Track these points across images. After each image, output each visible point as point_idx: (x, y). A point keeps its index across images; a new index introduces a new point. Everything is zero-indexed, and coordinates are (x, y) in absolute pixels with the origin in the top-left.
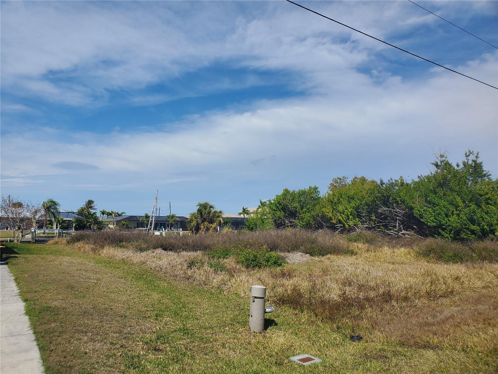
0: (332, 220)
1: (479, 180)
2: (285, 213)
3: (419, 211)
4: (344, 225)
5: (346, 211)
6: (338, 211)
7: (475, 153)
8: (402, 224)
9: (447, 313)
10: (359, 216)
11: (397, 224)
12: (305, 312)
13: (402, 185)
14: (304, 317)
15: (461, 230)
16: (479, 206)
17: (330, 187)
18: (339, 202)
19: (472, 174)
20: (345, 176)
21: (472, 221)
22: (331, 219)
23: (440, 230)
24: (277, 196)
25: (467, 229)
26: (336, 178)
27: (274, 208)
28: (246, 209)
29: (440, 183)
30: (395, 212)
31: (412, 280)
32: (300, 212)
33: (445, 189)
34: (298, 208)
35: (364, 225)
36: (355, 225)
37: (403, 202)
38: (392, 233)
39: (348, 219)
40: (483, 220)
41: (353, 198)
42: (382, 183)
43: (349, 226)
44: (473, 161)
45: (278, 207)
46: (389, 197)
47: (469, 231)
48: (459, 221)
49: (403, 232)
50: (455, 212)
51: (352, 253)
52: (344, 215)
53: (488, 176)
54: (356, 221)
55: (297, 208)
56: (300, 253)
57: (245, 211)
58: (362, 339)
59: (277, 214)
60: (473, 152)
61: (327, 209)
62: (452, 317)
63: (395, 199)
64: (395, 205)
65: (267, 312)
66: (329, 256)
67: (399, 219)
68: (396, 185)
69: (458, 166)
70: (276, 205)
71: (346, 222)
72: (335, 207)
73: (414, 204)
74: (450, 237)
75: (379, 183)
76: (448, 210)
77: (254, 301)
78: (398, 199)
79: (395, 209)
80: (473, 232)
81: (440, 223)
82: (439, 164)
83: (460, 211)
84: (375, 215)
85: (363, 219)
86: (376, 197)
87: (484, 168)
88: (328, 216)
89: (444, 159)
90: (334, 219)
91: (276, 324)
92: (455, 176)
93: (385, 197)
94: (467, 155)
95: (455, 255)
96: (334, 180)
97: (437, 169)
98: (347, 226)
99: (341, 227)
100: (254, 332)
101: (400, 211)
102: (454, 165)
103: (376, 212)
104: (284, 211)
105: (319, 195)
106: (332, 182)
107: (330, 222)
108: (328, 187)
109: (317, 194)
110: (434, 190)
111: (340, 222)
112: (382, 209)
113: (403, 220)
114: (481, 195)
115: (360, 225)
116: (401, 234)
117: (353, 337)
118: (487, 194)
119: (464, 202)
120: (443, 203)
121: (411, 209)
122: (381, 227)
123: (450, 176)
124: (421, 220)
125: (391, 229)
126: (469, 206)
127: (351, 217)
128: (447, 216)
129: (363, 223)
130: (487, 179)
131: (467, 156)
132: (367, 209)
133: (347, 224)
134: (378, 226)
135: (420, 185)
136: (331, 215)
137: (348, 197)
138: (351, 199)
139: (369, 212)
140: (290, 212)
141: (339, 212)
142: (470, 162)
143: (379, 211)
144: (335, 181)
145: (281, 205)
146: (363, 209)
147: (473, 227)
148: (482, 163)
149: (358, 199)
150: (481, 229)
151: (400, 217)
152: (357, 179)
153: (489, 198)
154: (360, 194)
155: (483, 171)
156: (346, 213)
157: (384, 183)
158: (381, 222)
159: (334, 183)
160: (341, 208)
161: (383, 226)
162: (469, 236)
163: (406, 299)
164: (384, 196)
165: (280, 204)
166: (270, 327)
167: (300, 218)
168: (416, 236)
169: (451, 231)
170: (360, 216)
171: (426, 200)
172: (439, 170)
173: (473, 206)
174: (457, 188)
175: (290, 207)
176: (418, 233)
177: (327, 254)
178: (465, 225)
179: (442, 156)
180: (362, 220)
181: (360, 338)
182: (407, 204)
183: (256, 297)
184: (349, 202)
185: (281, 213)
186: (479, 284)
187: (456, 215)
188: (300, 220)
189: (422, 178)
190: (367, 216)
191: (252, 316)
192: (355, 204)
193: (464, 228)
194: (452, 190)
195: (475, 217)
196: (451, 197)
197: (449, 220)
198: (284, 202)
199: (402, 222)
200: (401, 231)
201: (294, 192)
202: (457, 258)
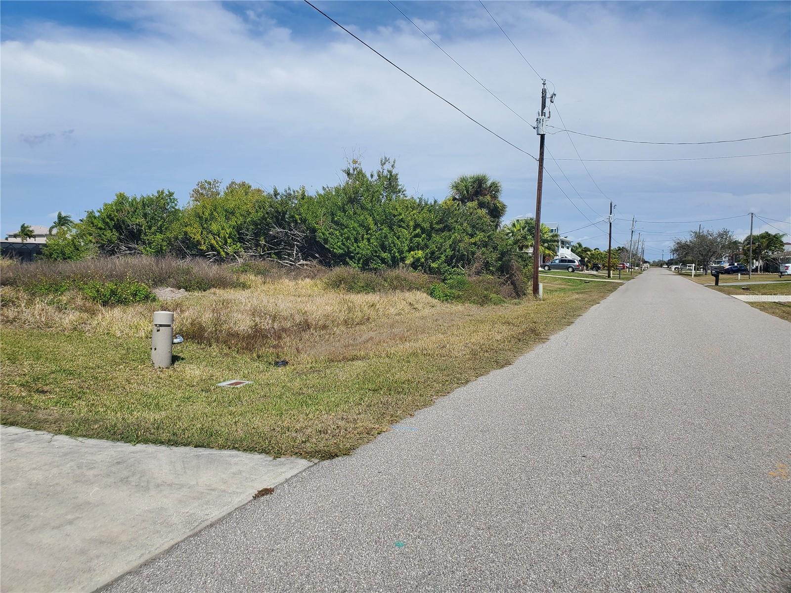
0: (201, 244)
1: (394, 197)
2: (121, 234)
3: (323, 234)
4: (219, 253)
5: (223, 231)
6: (211, 231)
7: (391, 161)
8: (301, 251)
9: (365, 337)
10: (241, 240)
11: (295, 252)
12: (214, 345)
13: (303, 198)
14: (215, 350)
15: (371, 258)
16: (391, 229)
17: (193, 194)
18: (212, 218)
19: (386, 188)
20: (216, 179)
21: (384, 248)
22: (199, 243)
23: (348, 259)
24: (106, 205)
25: (378, 257)
26: (203, 181)
27: (100, 225)
28: (28, 229)
29: (350, 197)
30: (293, 235)
31: (329, 309)
32: (146, 233)
33: (356, 206)
34: (144, 226)
35: (248, 252)
36: (235, 253)
37: (304, 221)
38: (287, 263)
39: (226, 242)
40: (395, 246)
41: (233, 213)
42: (276, 194)
43: (227, 254)
44: (389, 171)
45: (107, 224)
46: (284, 213)
47: (380, 259)
48: (369, 247)
49: (302, 262)
50: (365, 236)
51: (244, 286)
52: (219, 237)
53: (403, 192)
54: (237, 246)
55: (142, 226)
56: (169, 289)
57: (26, 232)
58: (287, 364)
59: (105, 236)
60: (389, 159)
61: (194, 228)
62: (371, 338)
63: (293, 217)
64: (292, 225)
65: (175, 343)
66: (213, 290)
67: (297, 245)
68: (296, 197)
69: (372, 176)
70: (103, 220)
71: (221, 248)
72: (205, 226)
73: (317, 224)
74: (359, 267)
75: (272, 193)
76: (358, 233)
77: (158, 331)
78: (297, 217)
79: (292, 230)
80: (383, 261)
81: (348, 250)
82: (351, 171)
83: (370, 234)
84: (265, 238)
85: (246, 244)
86: (267, 213)
87: (400, 182)
88: (194, 239)
89: (357, 165)
90: (204, 243)
91: (183, 359)
92: (368, 190)
93: (280, 213)
94: (383, 162)
95: (367, 285)
96: (200, 184)
97: (348, 179)
98: (223, 253)
99: (214, 255)
100: (160, 368)
101: (300, 234)
102: (368, 176)
103: (266, 235)
104: (118, 231)
105: (176, 205)
106: (196, 187)
107: (197, 248)
108: (190, 194)
109: (173, 204)
110: (343, 208)
111: (213, 248)
112: (276, 230)
113: (302, 247)
114: (395, 216)
115: (243, 253)
116: (299, 265)
117: (278, 362)
118: (401, 214)
119: (376, 224)
120: (353, 224)
121: (314, 231)
122: (273, 256)
123: (362, 189)
124: (326, 246)
125: (285, 259)
126: (381, 230)
127: (229, 241)
128: (356, 240)
129: (246, 249)
130: (402, 196)
131: (383, 164)
132: (253, 229)
133: (224, 251)
134: (268, 254)
135: (324, 199)
136: (200, 237)
137: (226, 211)
138: (230, 214)
139: (257, 235)
140: (129, 232)
141: (212, 234)
142: (385, 173)
143: (271, 233)
144: (200, 186)
145: (114, 221)
146: (248, 230)
147: (384, 255)
148: (397, 174)
149: (241, 215)
150: (392, 257)
151: (299, 242)
152: (236, 184)
153: (402, 220)
154: (244, 207)
155: (398, 185)
156: (222, 235)
157: (278, 194)
158: (271, 249)
159: (200, 189)
160: (214, 227)
161: (275, 253)
162: (379, 266)
163: (324, 327)
164: (277, 212)
165: (112, 219)
166: (177, 362)
167: (147, 242)
168: (319, 267)
169: (359, 260)
170: (243, 239)
171: (333, 218)
172: (350, 181)
173: (386, 230)
174: (369, 206)
175: (130, 223)
176: (320, 262)
177: (210, 288)
178: (376, 252)
179: (355, 162)
180: (245, 246)
181: (285, 363)
182: (309, 224)
183: (161, 325)
184: (227, 219)
185: (113, 235)
186: (392, 311)
187: (366, 240)
188: (146, 246)
189: (327, 189)
190: (253, 239)
191: (155, 349)
192: (236, 222)
193: (375, 256)
194: (363, 208)
195: (387, 243)
196: (362, 217)
197: (358, 247)
198: (119, 216)
199: (301, 249)
200: (300, 261)
201: (135, 199)
202: (369, 288)
